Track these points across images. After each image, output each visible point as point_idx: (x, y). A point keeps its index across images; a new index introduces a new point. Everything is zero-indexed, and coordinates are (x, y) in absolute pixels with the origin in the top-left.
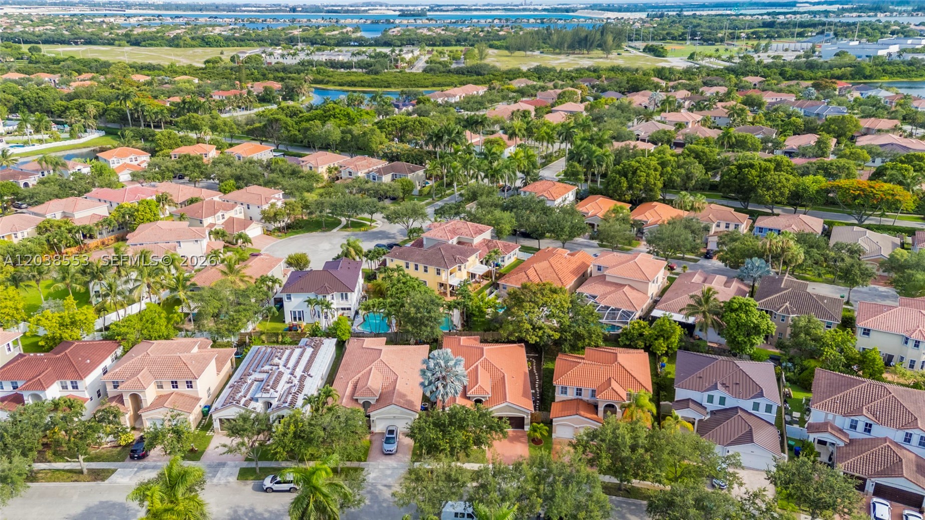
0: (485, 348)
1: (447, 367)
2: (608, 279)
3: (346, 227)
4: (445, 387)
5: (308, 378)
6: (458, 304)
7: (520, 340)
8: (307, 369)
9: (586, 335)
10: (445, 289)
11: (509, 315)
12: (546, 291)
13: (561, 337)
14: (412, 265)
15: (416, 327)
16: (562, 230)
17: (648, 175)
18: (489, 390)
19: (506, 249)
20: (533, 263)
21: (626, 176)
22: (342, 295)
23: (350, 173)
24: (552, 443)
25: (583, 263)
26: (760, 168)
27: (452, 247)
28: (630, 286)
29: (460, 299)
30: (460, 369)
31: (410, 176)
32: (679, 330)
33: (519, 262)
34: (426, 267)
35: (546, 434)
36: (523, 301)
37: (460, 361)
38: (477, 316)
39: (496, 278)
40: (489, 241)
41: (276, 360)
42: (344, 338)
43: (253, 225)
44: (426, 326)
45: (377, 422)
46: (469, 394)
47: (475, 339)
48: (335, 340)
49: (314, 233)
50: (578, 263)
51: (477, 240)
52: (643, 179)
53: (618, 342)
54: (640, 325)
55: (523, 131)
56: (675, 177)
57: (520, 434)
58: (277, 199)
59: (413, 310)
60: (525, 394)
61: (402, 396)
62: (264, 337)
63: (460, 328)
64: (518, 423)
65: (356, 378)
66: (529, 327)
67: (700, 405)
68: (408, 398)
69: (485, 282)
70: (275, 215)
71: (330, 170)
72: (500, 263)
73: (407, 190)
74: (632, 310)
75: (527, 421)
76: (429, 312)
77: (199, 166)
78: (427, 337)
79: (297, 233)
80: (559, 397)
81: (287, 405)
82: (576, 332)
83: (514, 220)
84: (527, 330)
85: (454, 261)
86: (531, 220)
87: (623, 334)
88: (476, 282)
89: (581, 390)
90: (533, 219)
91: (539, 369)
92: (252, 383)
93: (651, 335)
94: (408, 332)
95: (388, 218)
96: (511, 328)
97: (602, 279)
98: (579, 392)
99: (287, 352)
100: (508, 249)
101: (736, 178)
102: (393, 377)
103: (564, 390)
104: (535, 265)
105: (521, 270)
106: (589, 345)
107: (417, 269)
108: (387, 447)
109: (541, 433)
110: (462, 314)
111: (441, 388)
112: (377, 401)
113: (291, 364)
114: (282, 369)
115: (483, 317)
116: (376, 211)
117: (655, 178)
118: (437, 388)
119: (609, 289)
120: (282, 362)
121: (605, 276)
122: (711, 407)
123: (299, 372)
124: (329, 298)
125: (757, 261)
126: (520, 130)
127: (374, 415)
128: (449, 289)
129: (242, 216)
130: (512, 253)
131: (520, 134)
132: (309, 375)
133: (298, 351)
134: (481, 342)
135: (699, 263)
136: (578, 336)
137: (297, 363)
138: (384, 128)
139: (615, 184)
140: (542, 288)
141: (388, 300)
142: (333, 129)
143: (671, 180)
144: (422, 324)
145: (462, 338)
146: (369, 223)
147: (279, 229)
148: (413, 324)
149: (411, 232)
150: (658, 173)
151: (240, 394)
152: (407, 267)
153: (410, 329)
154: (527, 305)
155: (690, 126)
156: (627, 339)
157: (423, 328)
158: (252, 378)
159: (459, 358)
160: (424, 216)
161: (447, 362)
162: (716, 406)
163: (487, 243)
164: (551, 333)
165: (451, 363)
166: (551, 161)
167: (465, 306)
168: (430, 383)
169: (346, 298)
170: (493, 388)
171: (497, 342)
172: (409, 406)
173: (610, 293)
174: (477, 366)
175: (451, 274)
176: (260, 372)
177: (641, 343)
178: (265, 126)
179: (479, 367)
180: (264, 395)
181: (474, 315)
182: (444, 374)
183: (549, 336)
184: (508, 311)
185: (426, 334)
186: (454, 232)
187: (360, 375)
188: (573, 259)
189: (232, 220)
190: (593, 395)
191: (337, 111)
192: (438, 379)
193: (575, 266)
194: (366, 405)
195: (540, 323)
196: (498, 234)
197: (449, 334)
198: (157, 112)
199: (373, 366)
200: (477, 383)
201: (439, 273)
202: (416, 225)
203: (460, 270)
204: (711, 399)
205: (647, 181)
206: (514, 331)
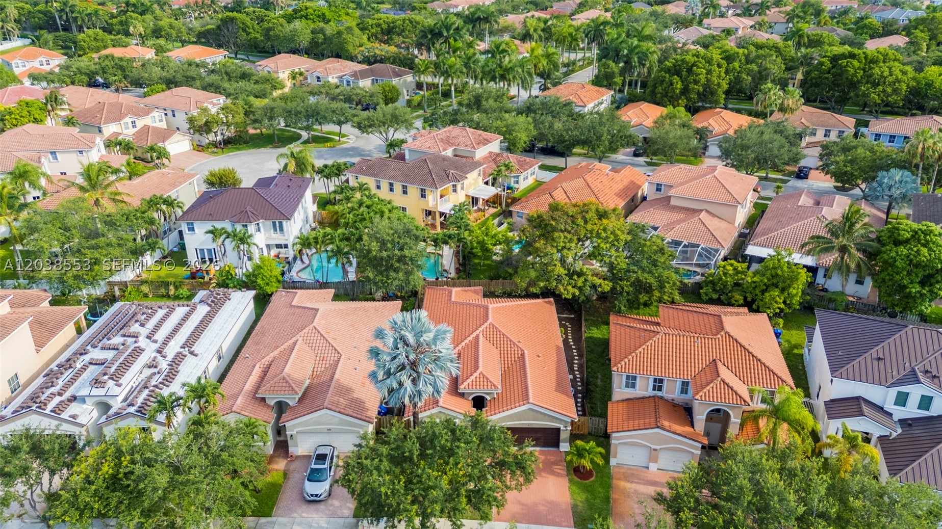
0: (491, 306)
1: (419, 345)
2: (673, 202)
3: (306, 142)
4: (414, 381)
5: (190, 359)
6: (450, 237)
7: (546, 293)
8: (190, 342)
9: (655, 284)
10: (434, 218)
11: (530, 254)
12: (591, 215)
13: (613, 289)
14: (385, 185)
15: (381, 273)
16: (599, 138)
17: (709, 72)
18: (496, 379)
19: (521, 166)
20: (561, 182)
21: (678, 73)
22: (274, 224)
23: (318, 79)
24: (609, 476)
25: (632, 183)
26: (866, 58)
27: (445, 159)
28: (707, 211)
29: (453, 231)
30: (446, 347)
31: (395, 81)
32: (804, 276)
33: (539, 184)
34: (404, 187)
35: (601, 462)
36: (554, 229)
37: (445, 332)
38: (479, 258)
39: (508, 205)
40: (498, 155)
41: (135, 328)
42: (269, 290)
43: (177, 136)
44: (396, 270)
45: (299, 438)
46: (462, 388)
47: (476, 292)
48: (252, 293)
49: (262, 150)
50: (626, 182)
51: (481, 153)
52: (702, 78)
53: (699, 294)
54: (735, 269)
55: (540, 32)
56: (744, 76)
57: (552, 458)
58: (215, 104)
59: (375, 246)
60: (560, 388)
61: (345, 391)
62: (145, 289)
63: (453, 274)
64: (549, 437)
65: (269, 358)
66: (562, 271)
67: (880, 409)
68: (355, 395)
69: (492, 211)
70: (207, 123)
71: (293, 76)
72: (512, 184)
73: (390, 97)
74: (715, 246)
75: (564, 435)
76: (401, 249)
77: (122, 69)
78: (401, 288)
79: (239, 149)
80: (620, 391)
81: (132, 410)
82: (638, 280)
83: (531, 127)
84: (559, 279)
85: (447, 177)
86: (556, 128)
87: (707, 283)
88: (480, 210)
89: (661, 381)
90: (558, 125)
91: (578, 339)
92: (84, 368)
93: (755, 286)
94: (368, 279)
95: (359, 126)
96: (533, 274)
97: (665, 202)
98: (658, 384)
99: (161, 313)
100: (523, 167)
101: (829, 73)
102: (333, 357)
103: (631, 382)
104: (564, 185)
105: (544, 192)
106: (660, 300)
107: (392, 190)
108: (311, 488)
109: (592, 461)
110: (457, 254)
111: (408, 384)
112: (301, 400)
113: (160, 336)
114: (142, 342)
115: (489, 258)
116: (346, 122)
117: (719, 76)
118: (401, 384)
119: (675, 216)
120: (144, 331)
121: (669, 198)
122: (899, 413)
123: (173, 349)
124: (252, 228)
125: (897, 174)
126: (535, 30)
127: (292, 426)
128: (439, 220)
129: (163, 125)
130: (530, 171)
131: (536, 36)
132: (192, 353)
133: (180, 311)
134: (485, 296)
135: (789, 184)
136: (641, 287)
137: (175, 331)
138: (366, 29)
139: (665, 85)
140: (584, 210)
141: (340, 231)
142: (302, 29)
143: (738, 80)
144: (390, 268)
145: (454, 290)
146: (337, 138)
147: (215, 144)
148: (375, 267)
149: (391, 145)
150: (723, 70)
151: (52, 390)
152: (378, 187)
153: (371, 275)
154: (560, 237)
155: (740, 32)
156: (714, 290)
157: (393, 274)
158: (87, 358)
159: (443, 327)
160: (409, 125)
161: (418, 334)
162: (912, 410)
163: (494, 157)
164: (598, 281)
165: (427, 337)
166: (573, 71)
167: (460, 240)
168: (388, 374)
169: (281, 229)
170: (505, 375)
171: (509, 295)
172: (356, 409)
173: (679, 222)
174: (478, 336)
175: (442, 197)
176: (102, 349)
177: (739, 298)
178: (219, 27)
179: (481, 339)
180: (95, 392)
181: (475, 256)
182: (412, 357)
183: (594, 287)
184: (528, 247)
185: (396, 283)
186: (448, 142)
187: (276, 352)
188: (618, 176)
189: (146, 129)
190: (684, 390)
191: (310, 11)
192: (403, 367)
193: (621, 187)
194: (281, 408)
195: (579, 265)
196: (511, 147)
197: (437, 283)
198: (90, 14)
199: (300, 338)
200: (476, 367)
201: (423, 196)
202: (399, 135)
203: (455, 191)
204: (902, 399)
205: (708, 80)
206: (538, 279)
